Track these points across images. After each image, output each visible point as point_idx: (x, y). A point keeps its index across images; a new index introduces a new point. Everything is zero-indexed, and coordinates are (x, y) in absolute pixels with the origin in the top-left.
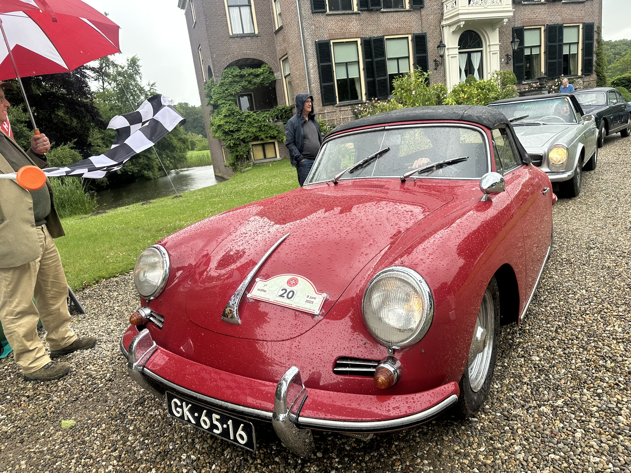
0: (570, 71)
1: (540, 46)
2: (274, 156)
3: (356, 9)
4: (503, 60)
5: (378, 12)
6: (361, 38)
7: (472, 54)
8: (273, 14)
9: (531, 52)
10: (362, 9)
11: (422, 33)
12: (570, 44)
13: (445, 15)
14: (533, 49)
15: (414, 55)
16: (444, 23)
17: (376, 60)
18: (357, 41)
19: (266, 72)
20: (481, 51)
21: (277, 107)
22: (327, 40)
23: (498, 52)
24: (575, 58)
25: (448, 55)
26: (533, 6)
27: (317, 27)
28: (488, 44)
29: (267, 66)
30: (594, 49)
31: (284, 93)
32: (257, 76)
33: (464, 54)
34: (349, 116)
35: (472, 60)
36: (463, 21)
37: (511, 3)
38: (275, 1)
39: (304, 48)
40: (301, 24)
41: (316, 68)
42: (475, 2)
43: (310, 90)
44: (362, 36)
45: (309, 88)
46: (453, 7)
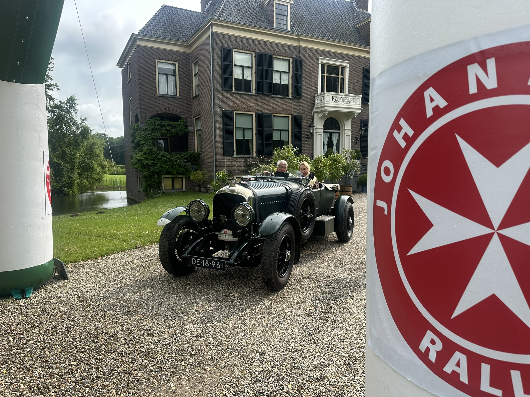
2: (181, 188)
3: (254, 92)
4: (353, 141)
5: (269, 96)
6: (256, 113)
7: (332, 134)
8: (192, 84)
10: (258, 92)
11: (299, 115)
13: (316, 105)
15: (292, 129)
16: (315, 110)
17: (265, 129)
18: (253, 114)
19: (182, 125)
20: (339, 133)
21: (188, 152)
22: (231, 111)
23: (351, 135)
25: (316, 133)
27: (225, 100)
28: (344, 129)
29: (183, 120)
31: (195, 142)
32: (175, 127)
33: (327, 134)
34: (243, 166)
35: (332, 138)
36: (327, 111)
37: (360, 104)
38: (195, 75)
39: (214, 114)
40: (213, 96)
41: (221, 129)
42: (337, 99)
43: (215, 143)
44: (256, 111)
45: (215, 142)
46: (321, 101)
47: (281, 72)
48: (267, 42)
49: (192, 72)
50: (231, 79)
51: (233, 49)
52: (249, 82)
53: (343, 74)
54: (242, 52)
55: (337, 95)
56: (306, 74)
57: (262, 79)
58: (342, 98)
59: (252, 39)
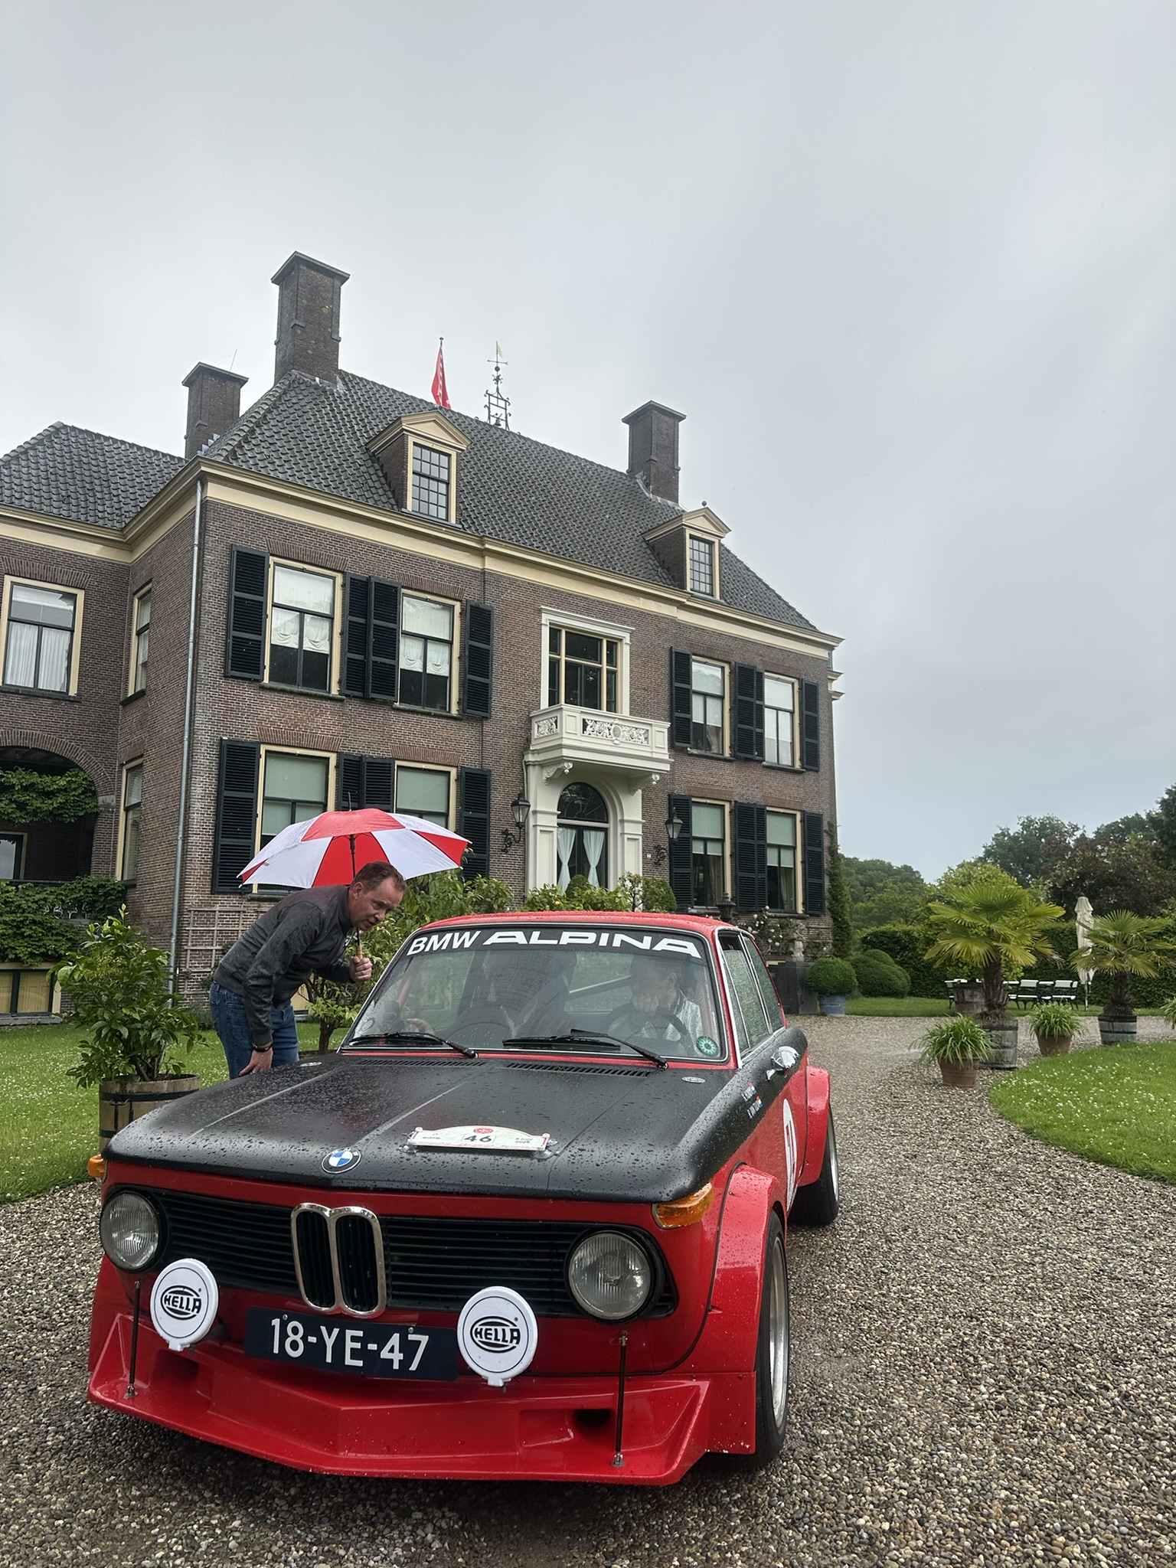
0: (782, 901)
1: (722, 841)
3: (335, 690)
4: (649, 856)
5: (386, 707)
6: (340, 754)
7: (586, 833)
8: (128, 659)
9: (705, 850)
10: (349, 692)
11: (482, 770)
12: (779, 847)
13: (533, 743)
14: (710, 845)
15: (459, 812)
16: (531, 758)
18: (328, 759)
19: (75, 789)
20: (606, 830)
21: (85, 880)
22: (251, 742)
23: (640, 838)
24: (790, 877)
25: (535, 826)
26: (709, 762)
27: (232, 710)
28: (619, 818)
29: (81, 774)
30: (826, 866)
31: (115, 848)
32: (50, 795)
33: (569, 830)
35: (586, 846)
36: (569, 761)
37: (666, 747)
38: (139, 634)
39: (188, 751)
40: (192, 694)
41: (210, 802)
42: (596, 729)
43: (183, 849)
44: (341, 750)
45: (183, 844)
46: (550, 730)
47: (426, 639)
48: (385, 548)
49: (131, 624)
50: (259, 645)
51: (271, 557)
52: (323, 659)
53: (612, 660)
54: (303, 570)
55: (599, 717)
56: (505, 652)
57: (364, 652)
58: (614, 726)
59: (334, 534)
